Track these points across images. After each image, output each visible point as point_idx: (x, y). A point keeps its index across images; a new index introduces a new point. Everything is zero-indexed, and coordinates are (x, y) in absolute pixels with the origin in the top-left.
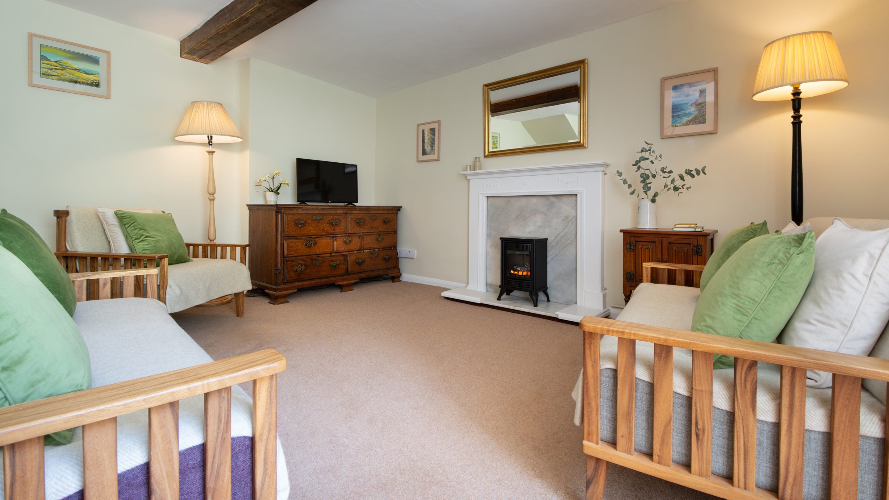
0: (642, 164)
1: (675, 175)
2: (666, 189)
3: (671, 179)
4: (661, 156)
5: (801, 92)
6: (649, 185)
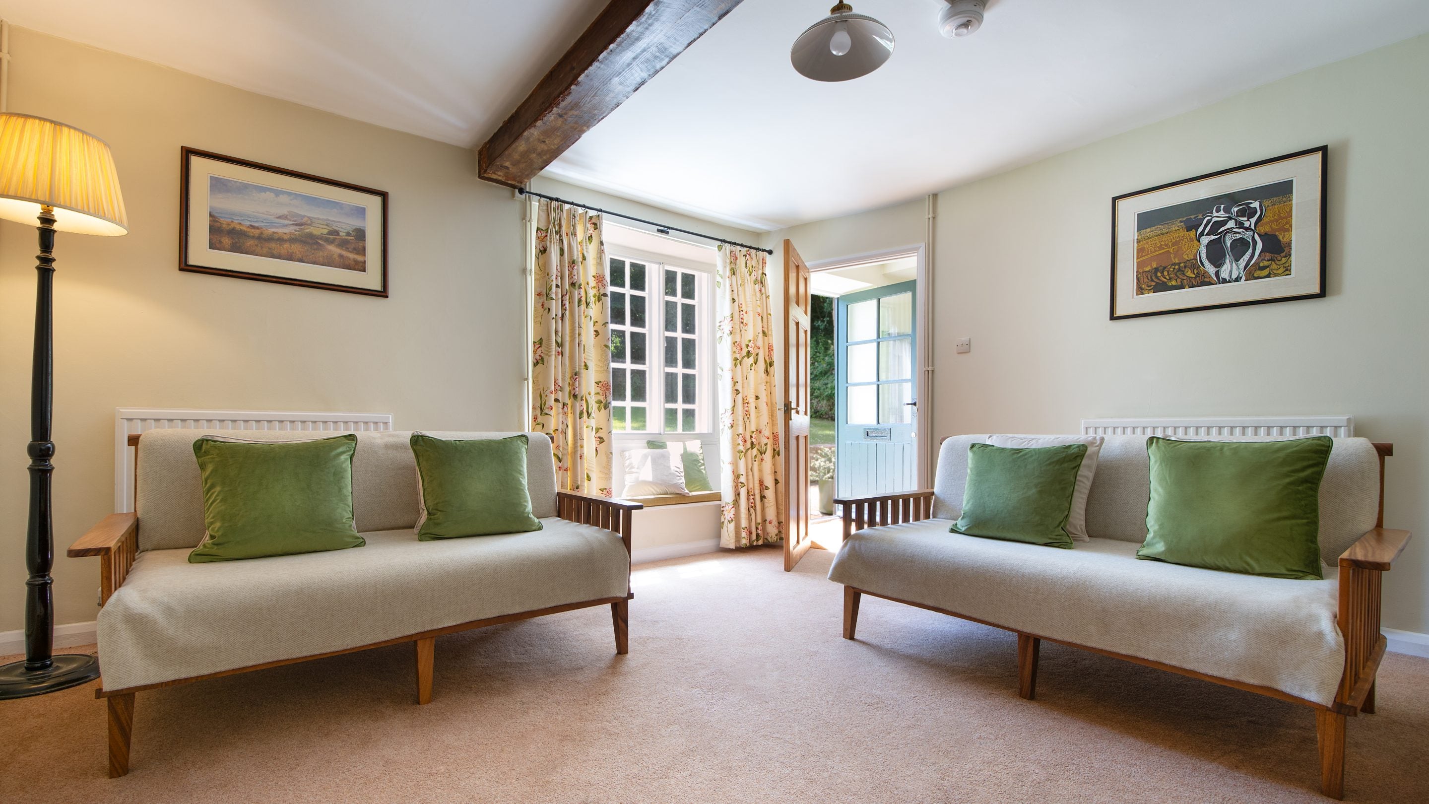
5: (54, 221)
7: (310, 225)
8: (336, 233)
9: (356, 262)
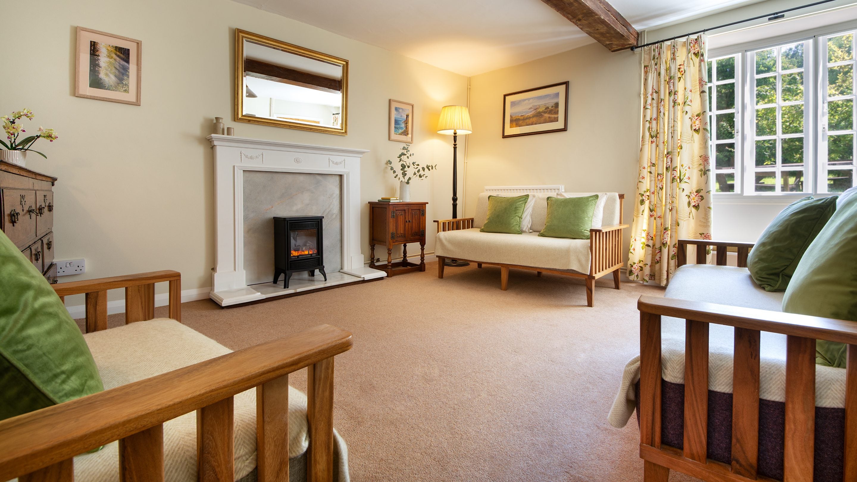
0: (402, 157)
1: (420, 168)
2: (415, 176)
3: (418, 169)
4: (413, 154)
6: (406, 172)
7: (539, 108)
8: (547, 108)
9: (555, 118)
